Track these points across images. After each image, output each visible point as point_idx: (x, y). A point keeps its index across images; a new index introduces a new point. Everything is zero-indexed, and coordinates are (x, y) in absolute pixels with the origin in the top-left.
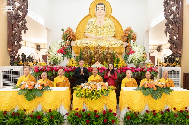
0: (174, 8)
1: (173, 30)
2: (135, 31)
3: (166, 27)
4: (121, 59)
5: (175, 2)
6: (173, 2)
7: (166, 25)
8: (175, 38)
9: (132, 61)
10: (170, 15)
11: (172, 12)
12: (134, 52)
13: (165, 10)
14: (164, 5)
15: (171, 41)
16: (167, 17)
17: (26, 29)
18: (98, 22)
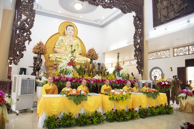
0: (139, 41)
1: (139, 55)
3: (135, 53)
5: (139, 37)
6: (138, 37)
7: (135, 51)
10: (137, 45)
11: (138, 43)
12: (122, 69)
13: (134, 42)
14: (134, 38)
15: (138, 63)
16: (135, 46)
17: (30, 40)
18: (68, 40)
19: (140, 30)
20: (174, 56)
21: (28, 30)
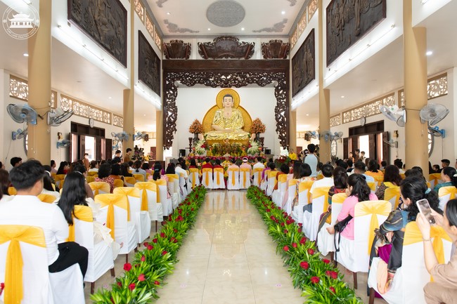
0: (283, 114)
1: (282, 129)
2: (263, 122)
4: (243, 151)
7: (277, 126)
8: (284, 135)
9: (250, 152)
10: (280, 118)
11: (281, 116)
13: (276, 115)
15: (281, 137)
16: (277, 119)
17: (176, 130)
18: (226, 113)
19: (285, 100)
20: (343, 123)
21: (174, 123)
